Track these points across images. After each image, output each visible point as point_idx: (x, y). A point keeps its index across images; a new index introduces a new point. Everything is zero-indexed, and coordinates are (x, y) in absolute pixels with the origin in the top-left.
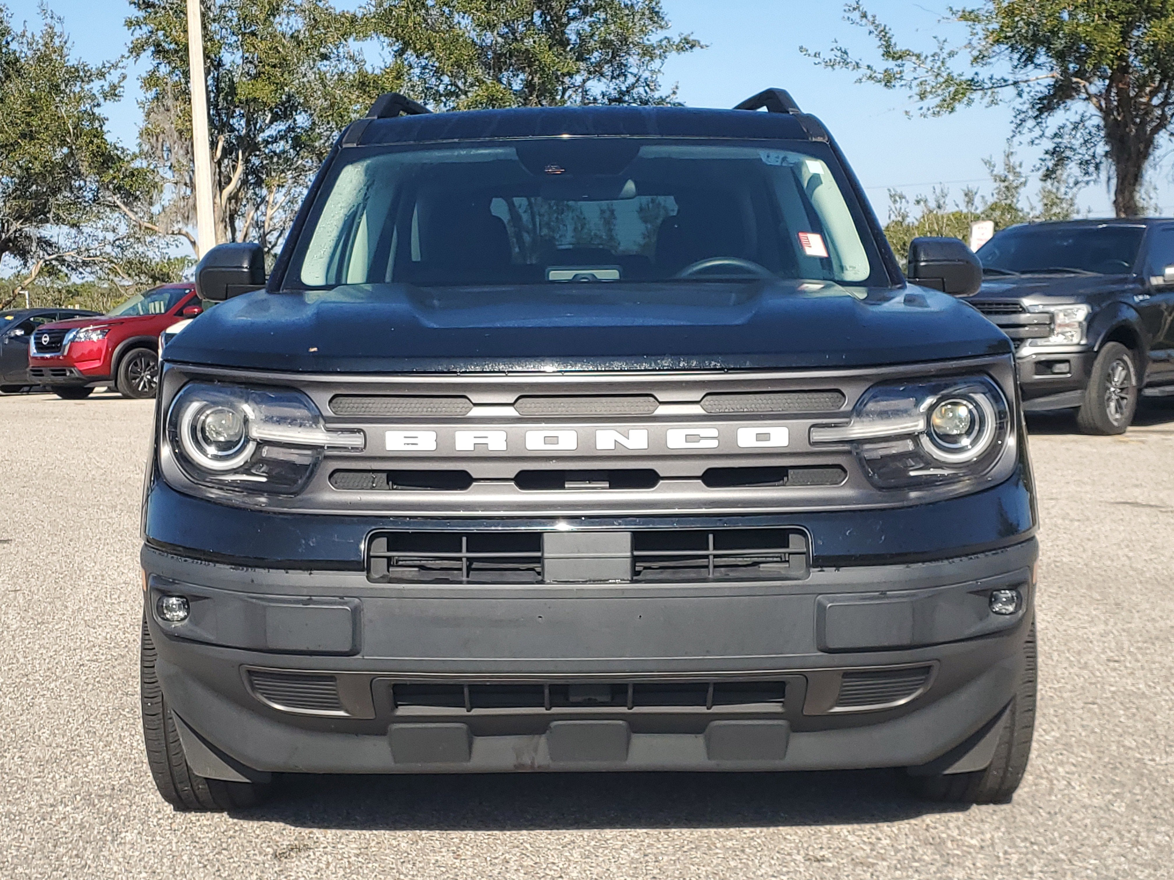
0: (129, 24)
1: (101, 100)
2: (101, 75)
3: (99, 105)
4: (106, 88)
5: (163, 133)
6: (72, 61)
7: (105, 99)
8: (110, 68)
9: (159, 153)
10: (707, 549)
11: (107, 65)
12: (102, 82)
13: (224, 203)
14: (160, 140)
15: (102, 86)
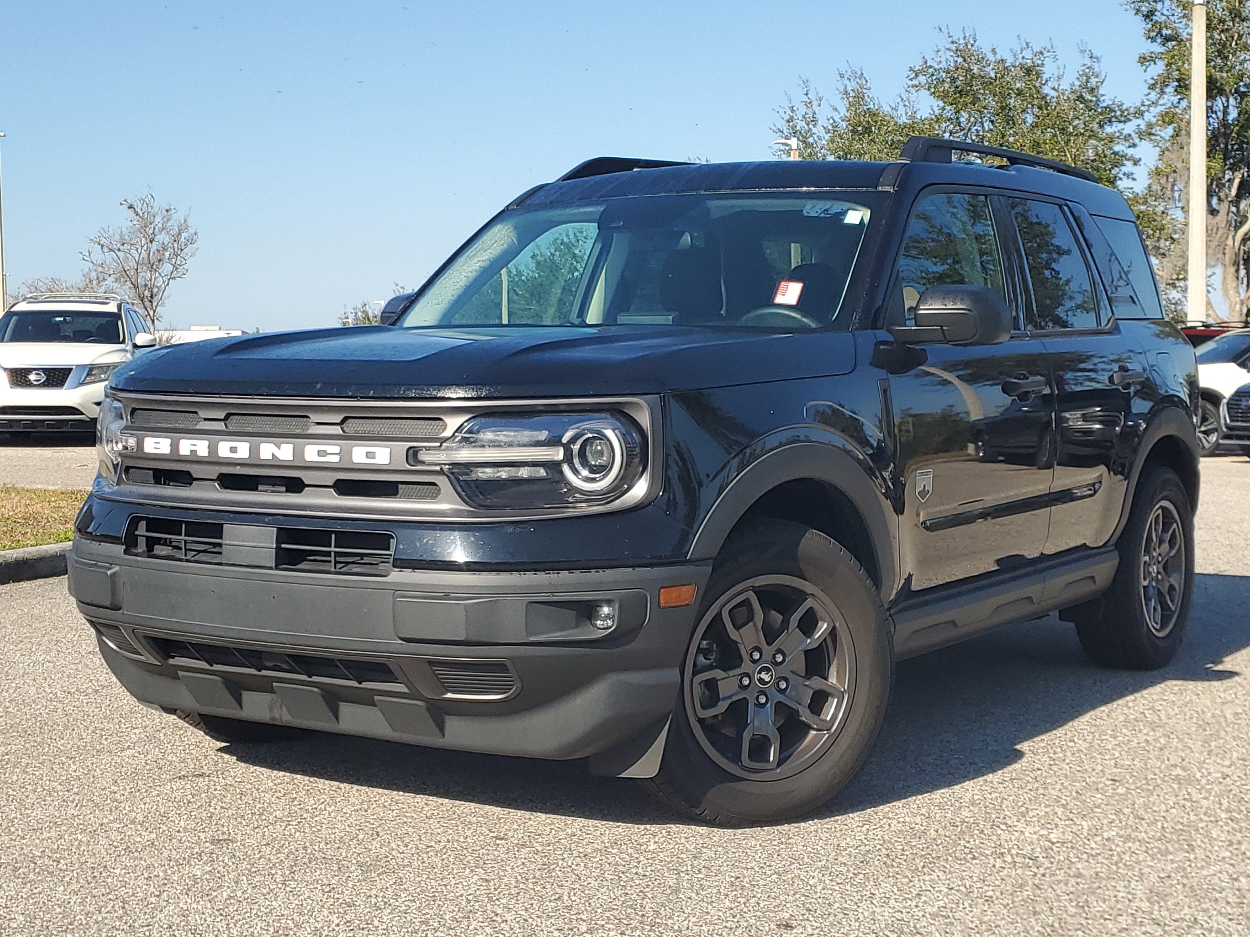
0: (1143, 60)
1: (1137, 141)
2: (1139, 113)
3: (1134, 145)
4: (1143, 127)
5: (1175, 171)
6: (1107, 101)
7: (1141, 139)
8: (1149, 106)
9: (1168, 193)
10: (330, 546)
11: (1147, 103)
12: (1139, 121)
13: (1237, 244)
14: (1171, 180)
15: (1138, 126)
